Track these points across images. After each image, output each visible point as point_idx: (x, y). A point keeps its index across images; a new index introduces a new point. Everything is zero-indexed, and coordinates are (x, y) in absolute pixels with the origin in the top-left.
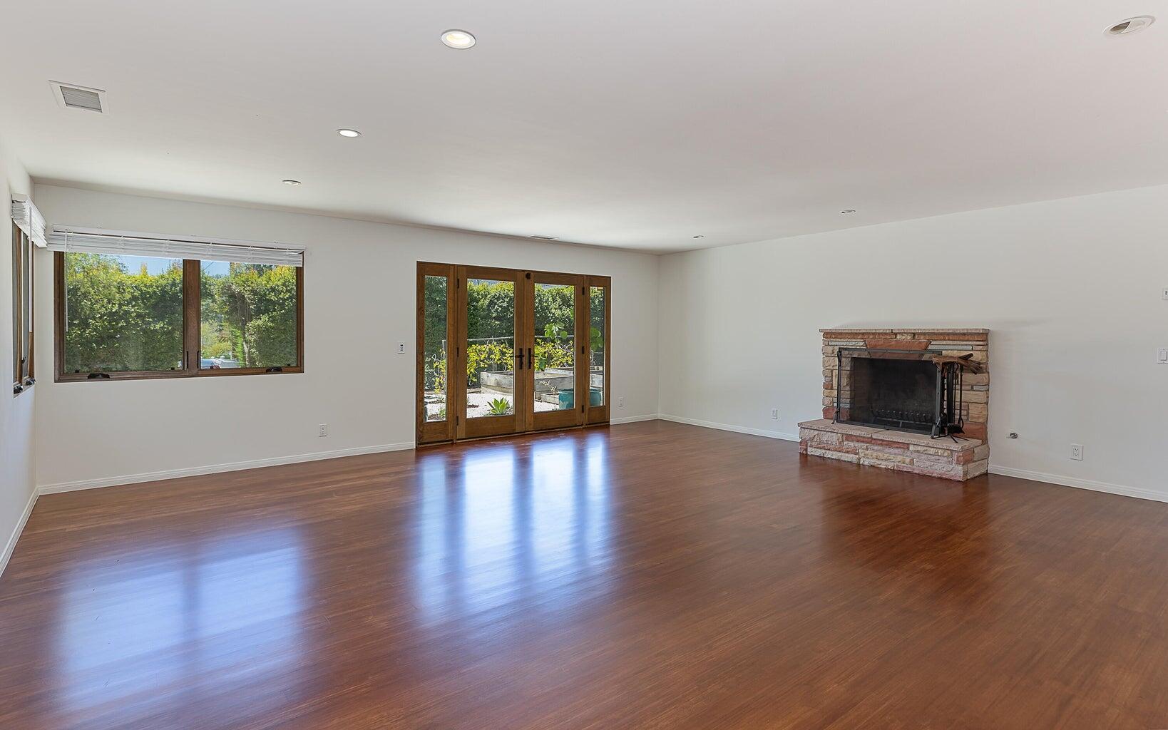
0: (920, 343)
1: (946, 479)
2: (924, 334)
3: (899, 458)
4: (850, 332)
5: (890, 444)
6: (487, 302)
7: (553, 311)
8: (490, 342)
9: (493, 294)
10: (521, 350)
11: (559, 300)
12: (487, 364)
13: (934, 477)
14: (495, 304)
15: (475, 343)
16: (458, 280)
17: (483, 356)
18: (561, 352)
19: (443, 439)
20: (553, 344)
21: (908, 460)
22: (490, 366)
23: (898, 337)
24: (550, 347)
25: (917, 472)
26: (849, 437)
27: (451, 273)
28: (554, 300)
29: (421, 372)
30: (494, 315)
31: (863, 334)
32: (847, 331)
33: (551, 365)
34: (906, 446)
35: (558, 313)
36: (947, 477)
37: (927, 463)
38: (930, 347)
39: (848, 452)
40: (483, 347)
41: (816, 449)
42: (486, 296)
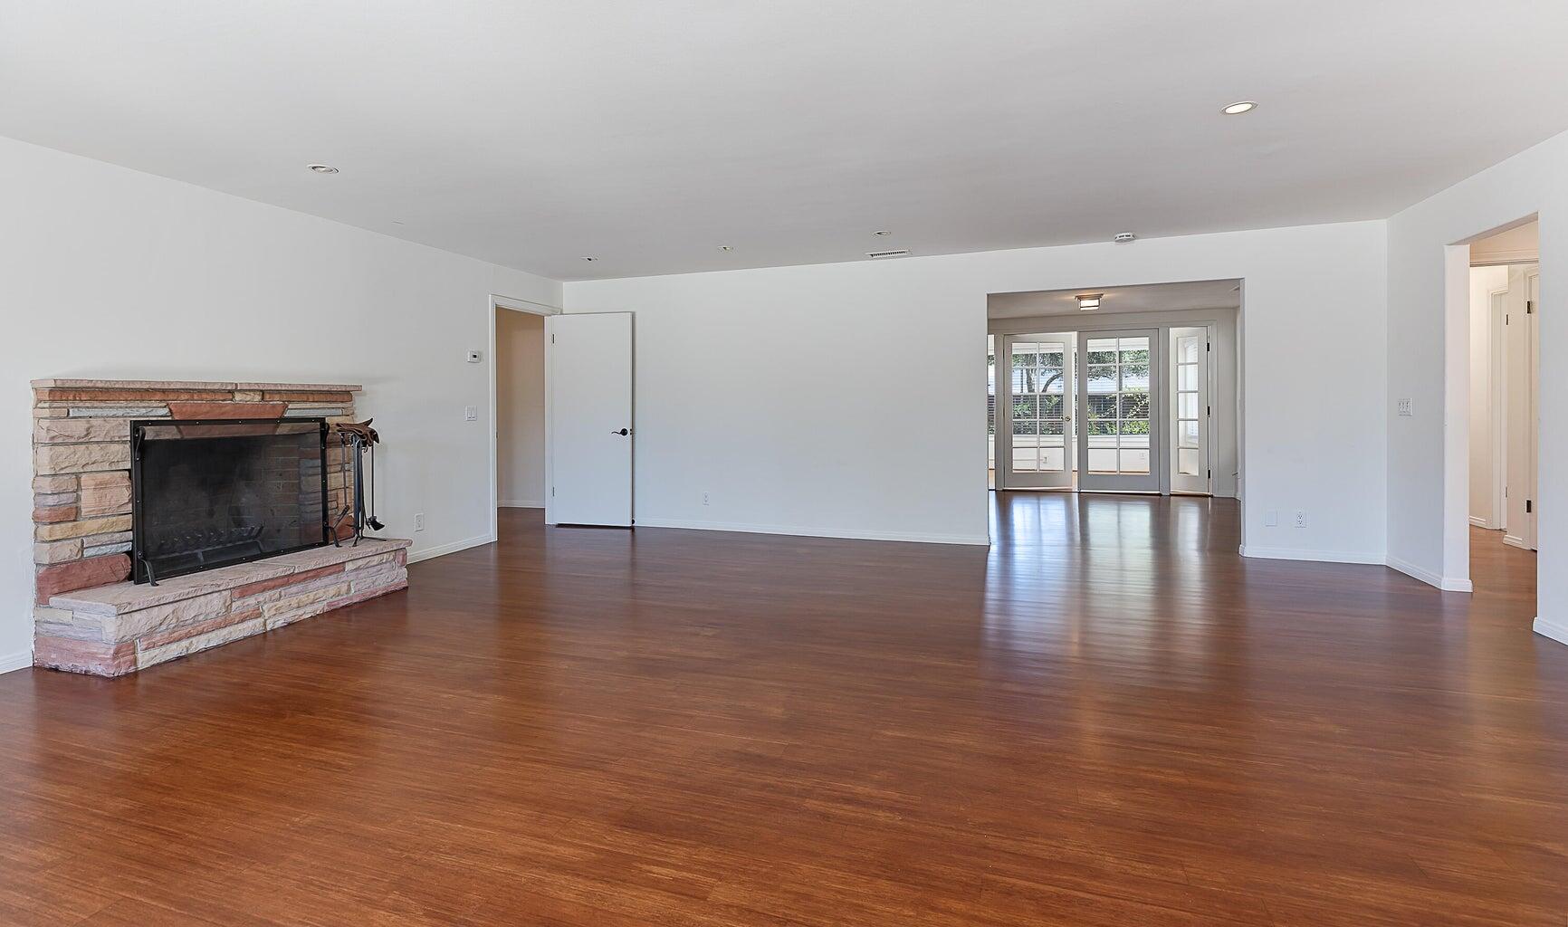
0: (274, 406)
1: (393, 592)
2: (279, 392)
3: (332, 590)
4: (147, 386)
5: (317, 573)
13: (379, 597)
21: (344, 588)
23: (238, 397)
25: (358, 600)
26: (245, 590)
31: (164, 391)
32: (138, 386)
34: (339, 567)
36: (392, 589)
37: (369, 580)
38: (288, 414)
39: (242, 621)
41: (163, 649)
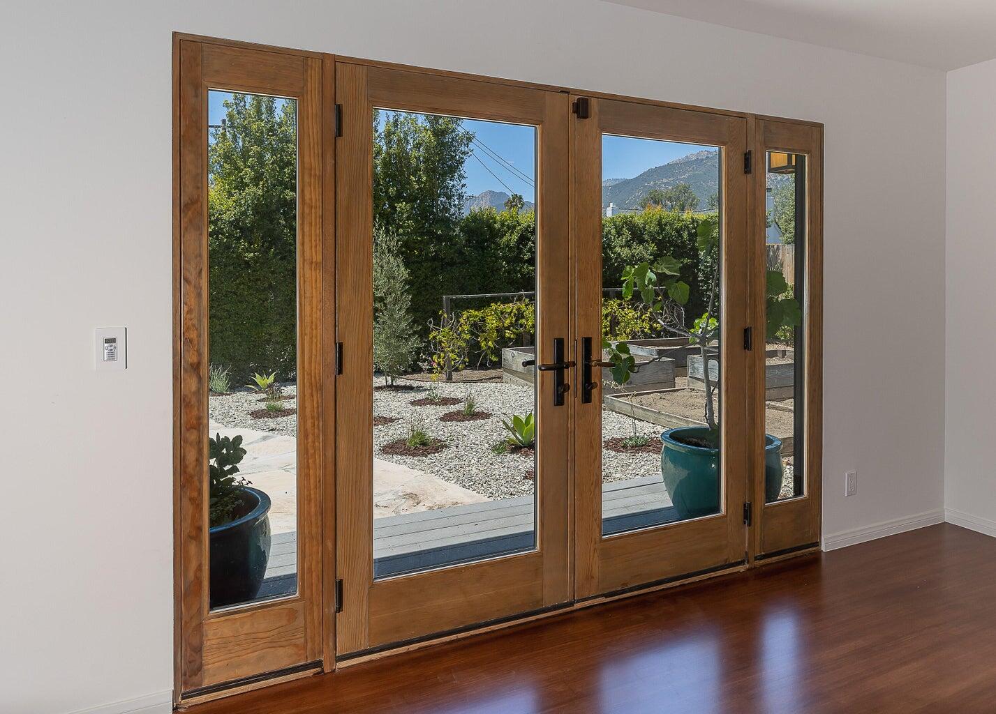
6: (515, 237)
7: (618, 249)
8: (520, 299)
9: (525, 225)
10: (560, 344)
11: (627, 233)
12: (514, 333)
14: (529, 239)
15: (495, 300)
16: (339, 110)
17: (508, 321)
18: (631, 313)
19: (285, 664)
20: (619, 301)
22: (519, 336)
24: (615, 307)
27: (313, 83)
28: (619, 233)
29: (193, 436)
30: (526, 257)
33: (617, 335)
35: (625, 253)
40: (509, 307)
42: (514, 227)
